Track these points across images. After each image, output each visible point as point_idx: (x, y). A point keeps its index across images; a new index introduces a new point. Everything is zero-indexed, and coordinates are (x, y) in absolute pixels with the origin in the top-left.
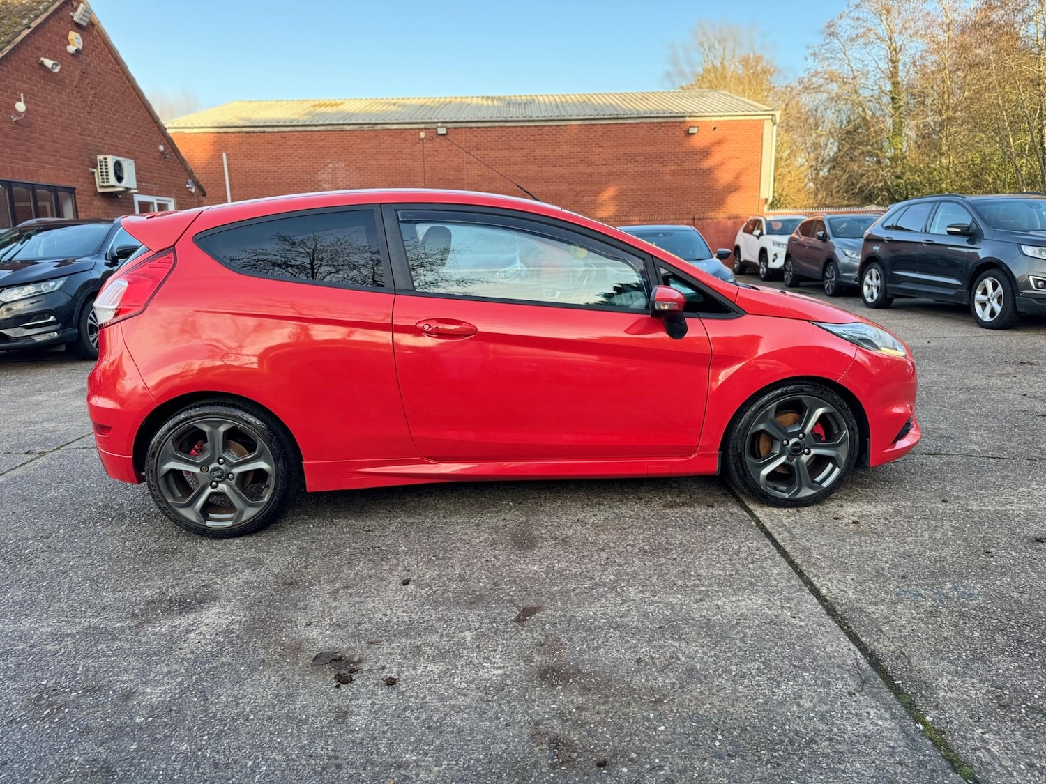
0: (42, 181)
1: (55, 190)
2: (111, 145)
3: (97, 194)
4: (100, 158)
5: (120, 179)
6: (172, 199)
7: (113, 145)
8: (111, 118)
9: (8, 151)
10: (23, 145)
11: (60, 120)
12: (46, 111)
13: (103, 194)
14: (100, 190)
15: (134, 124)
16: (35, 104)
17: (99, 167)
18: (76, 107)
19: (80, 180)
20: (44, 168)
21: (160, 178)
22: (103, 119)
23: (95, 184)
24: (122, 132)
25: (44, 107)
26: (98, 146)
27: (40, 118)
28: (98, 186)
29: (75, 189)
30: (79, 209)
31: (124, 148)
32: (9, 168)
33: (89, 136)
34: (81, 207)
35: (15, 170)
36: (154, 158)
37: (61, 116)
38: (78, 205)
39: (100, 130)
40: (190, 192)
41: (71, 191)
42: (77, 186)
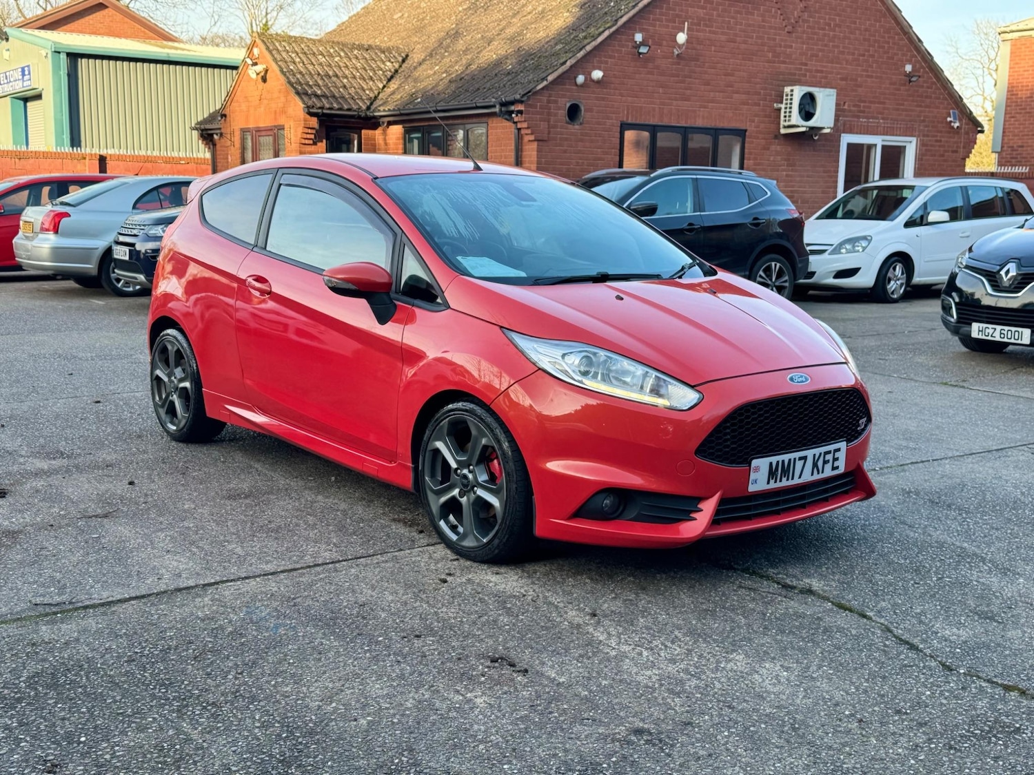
0: (700, 123)
1: (715, 133)
2: (817, 71)
3: (778, 136)
4: (787, 90)
5: (807, 115)
6: (914, 140)
7: (822, 72)
8: (825, 35)
9: (661, 90)
10: (683, 82)
11: (743, 46)
12: (723, 38)
13: (786, 135)
14: (783, 131)
15: (865, 40)
16: (710, 32)
17: (784, 102)
18: (771, 28)
19: (756, 119)
20: (705, 107)
21: (898, 110)
22: (813, 39)
23: (779, 124)
24: (843, 53)
25: (723, 33)
26: (795, 74)
27: (713, 48)
28: (781, 126)
29: (746, 131)
30: (746, 156)
31: (838, 73)
32: (657, 110)
33: (784, 62)
34: (750, 153)
35: (665, 111)
36: (891, 84)
37: (745, 42)
38: (746, 151)
39: (801, 54)
40: (953, 127)
41: (741, 134)
42: (751, 128)
